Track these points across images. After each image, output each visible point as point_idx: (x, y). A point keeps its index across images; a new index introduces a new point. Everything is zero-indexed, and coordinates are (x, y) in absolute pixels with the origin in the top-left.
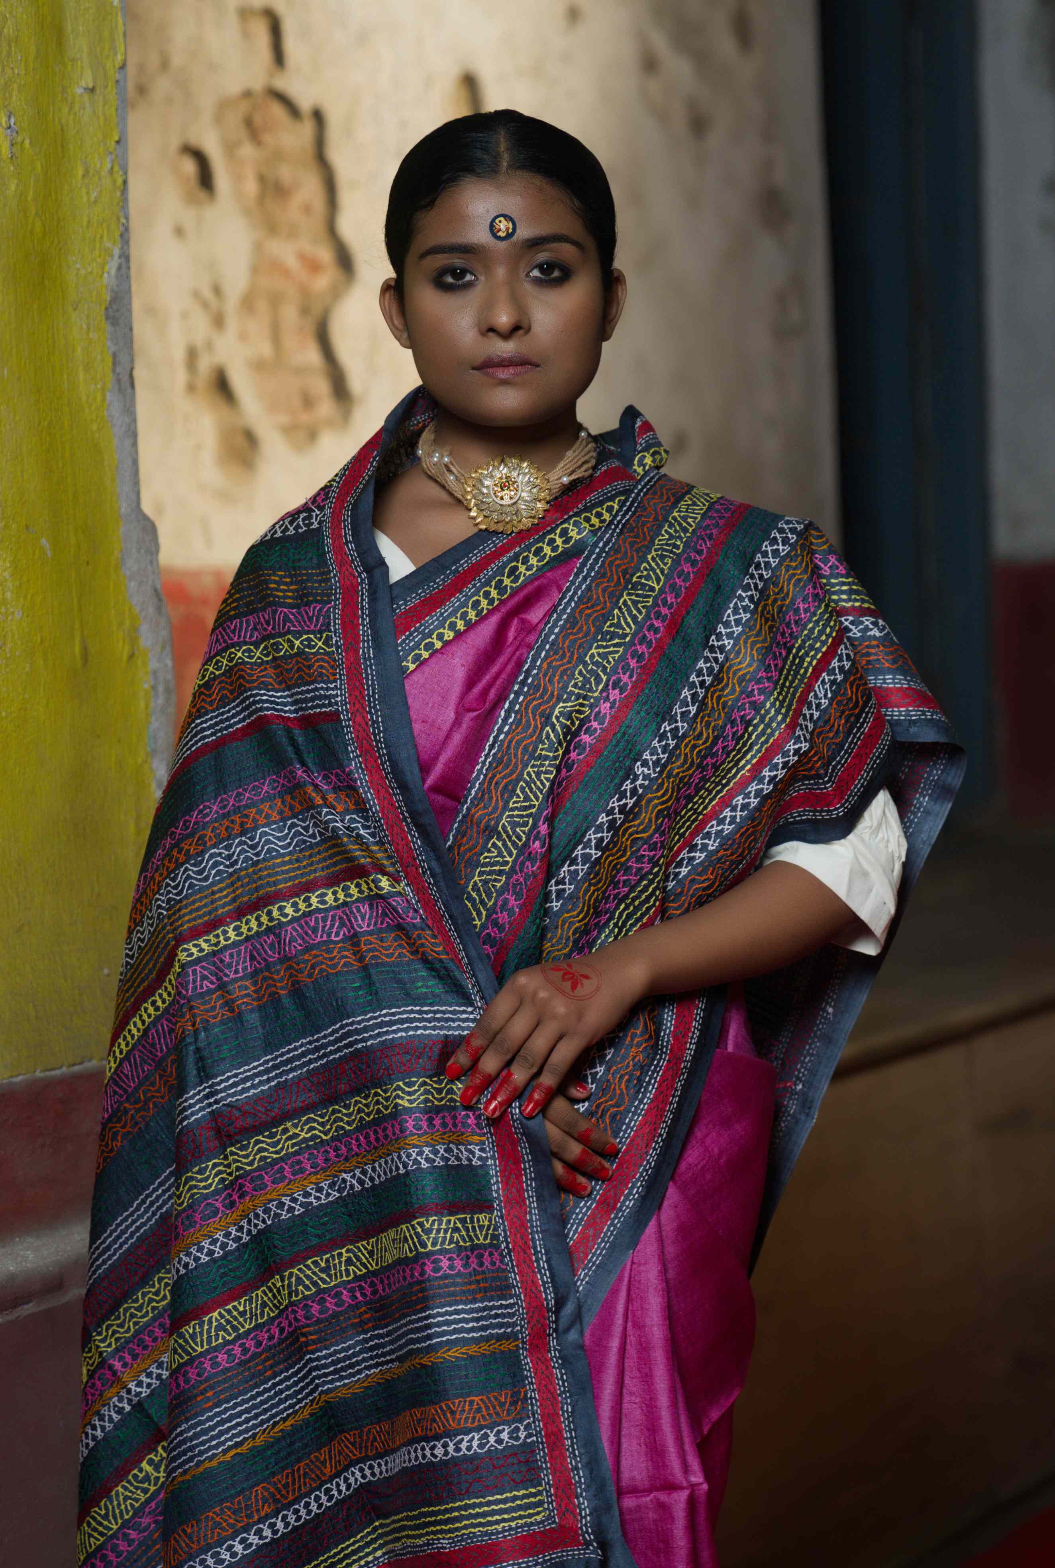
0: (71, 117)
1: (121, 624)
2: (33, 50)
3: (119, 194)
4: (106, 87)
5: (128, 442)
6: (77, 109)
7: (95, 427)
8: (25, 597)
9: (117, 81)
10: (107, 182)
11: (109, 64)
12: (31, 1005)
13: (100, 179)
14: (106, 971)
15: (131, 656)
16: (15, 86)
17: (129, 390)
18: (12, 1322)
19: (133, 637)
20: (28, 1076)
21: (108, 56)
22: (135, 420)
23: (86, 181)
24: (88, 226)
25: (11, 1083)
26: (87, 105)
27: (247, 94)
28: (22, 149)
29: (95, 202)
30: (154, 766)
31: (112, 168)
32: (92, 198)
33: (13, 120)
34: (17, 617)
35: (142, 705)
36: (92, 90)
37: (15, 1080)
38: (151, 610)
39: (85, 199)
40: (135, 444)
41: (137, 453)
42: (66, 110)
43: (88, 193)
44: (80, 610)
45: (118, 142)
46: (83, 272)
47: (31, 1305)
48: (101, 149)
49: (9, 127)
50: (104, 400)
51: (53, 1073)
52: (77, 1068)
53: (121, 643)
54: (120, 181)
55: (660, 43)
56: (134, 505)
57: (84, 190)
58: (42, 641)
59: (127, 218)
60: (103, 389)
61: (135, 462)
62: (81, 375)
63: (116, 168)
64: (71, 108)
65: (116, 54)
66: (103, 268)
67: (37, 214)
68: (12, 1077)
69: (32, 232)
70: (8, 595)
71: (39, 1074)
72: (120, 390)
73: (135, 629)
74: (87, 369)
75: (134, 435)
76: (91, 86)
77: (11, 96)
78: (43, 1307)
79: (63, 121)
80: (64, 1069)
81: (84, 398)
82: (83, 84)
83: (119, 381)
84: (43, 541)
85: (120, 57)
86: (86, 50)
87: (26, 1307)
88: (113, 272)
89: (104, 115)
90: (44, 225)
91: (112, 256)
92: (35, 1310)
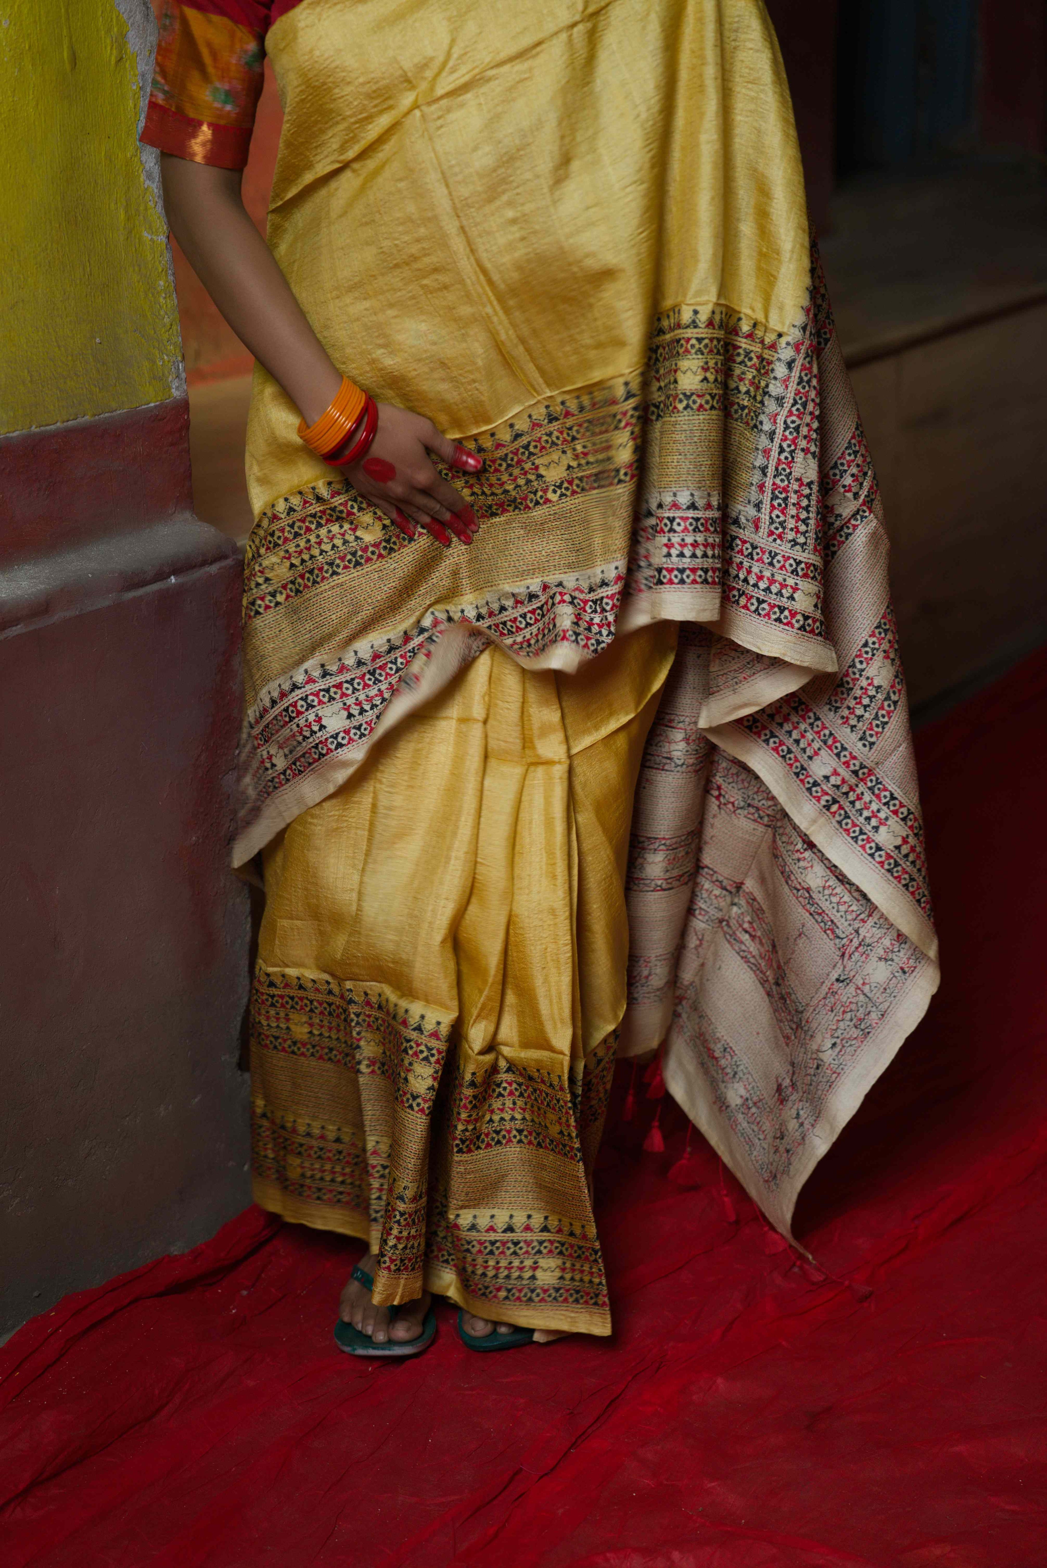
1: (109, 31)
8: (12, 7)
12: (26, 371)
14: (98, 340)
15: (120, 60)
19: (121, 42)
20: (25, 431)
25: (7, 438)
30: (144, 159)
34: (5, 26)
35: (131, 104)
37: (11, 435)
38: (139, 17)
44: (68, 19)
47: (19, 626)
51: (48, 428)
53: (109, 48)
58: (30, 47)
68: (9, 432)
71: (34, 429)
73: (123, 36)
78: (32, 628)
80: (58, 424)
87: (14, 628)
92: (24, 630)
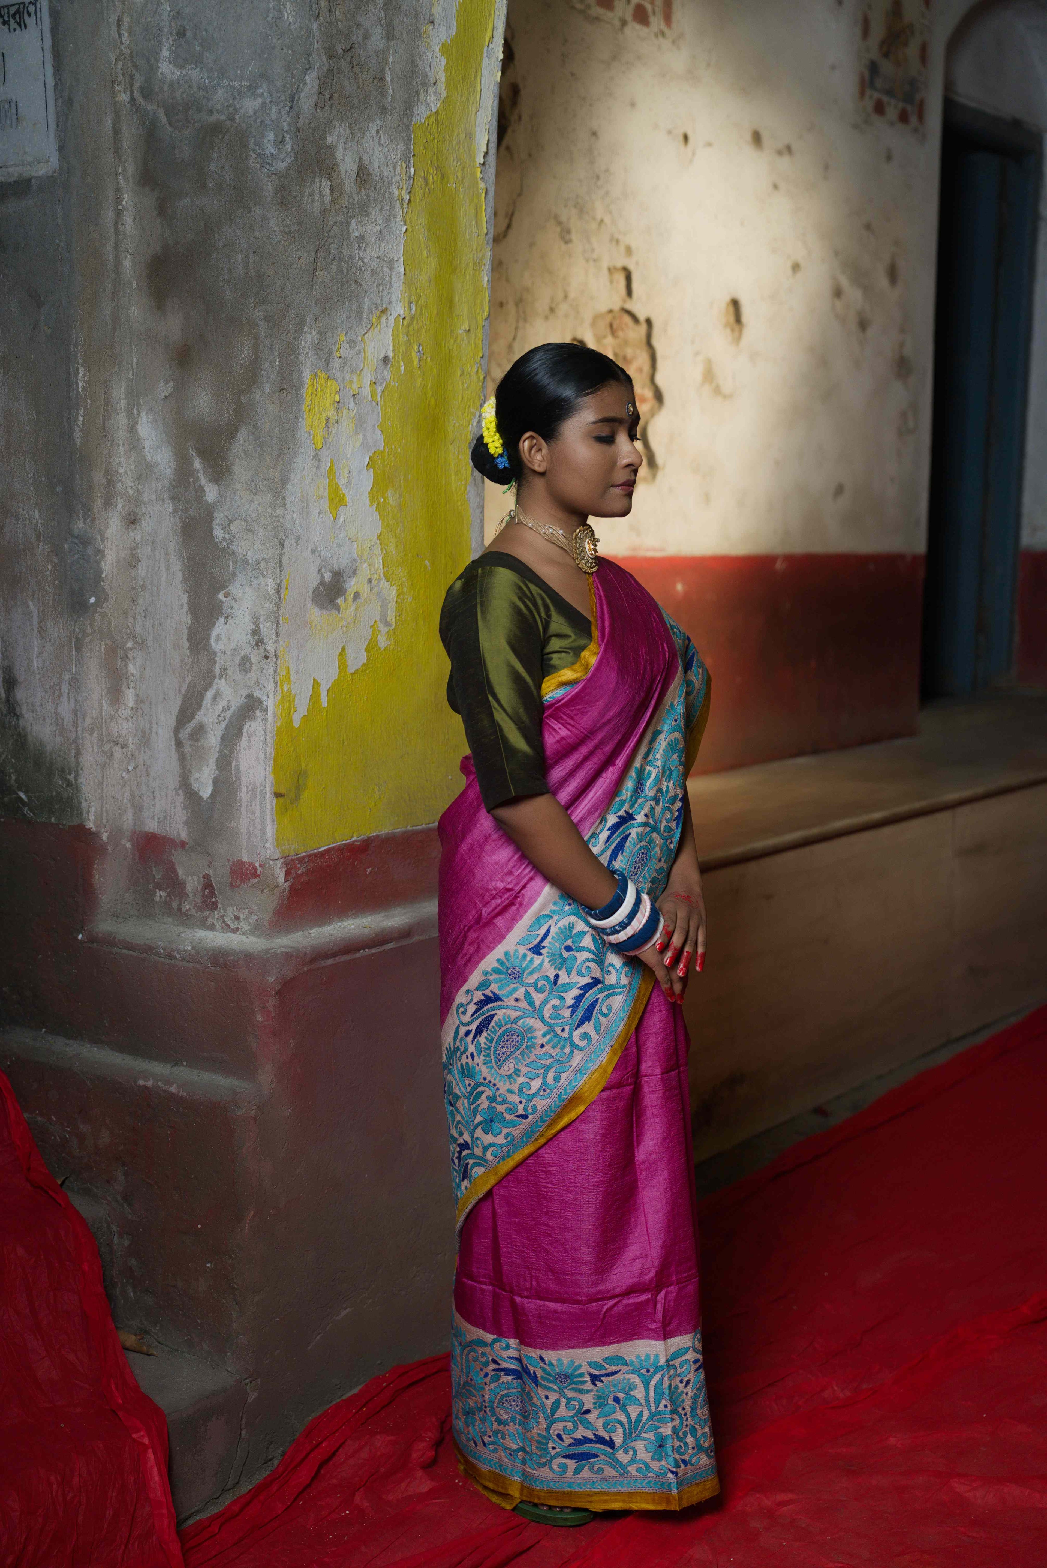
0: (456, 345)
2: (435, 312)
3: (481, 384)
4: (477, 329)
5: (478, 511)
6: (459, 341)
7: (459, 504)
8: (415, 591)
9: (483, 326)
10: (474, 378)
11: (479, 317)
13: (470, 376)
14: (450, 777)
16: (424, 331)
17: (481, 485)
18: (380, 952)
20: (403, 829)
21: (478, 314)
22: (483, 500)
23: (462, 377)
24: (461, 401)
25: (393, 833)
26: (465, 338)
27: (611, 311)
28: (426, 362)
29: (467, 388)
31: (477, 371)
32: (465, 386)
33: (421, 348)
34: (409, 600)
36: (469, 330)
37: (397, 831)
39: (461, 387)
40: (482, 512)
41: (483, 516)
42: (452, 341)
43: (463, 384)
45: (482, 357)
46: (457, 424)
47: (392, 943)
48: (472, 362)
49: (419, 351)
50: (465, 489)
51: (417, 828)
52: (430, 825)
54: (482, 378)
55: (845, 282)
56: (480, 543)
57: (460, 383)
58: (423, 612)
59: (485, 397)
60: (465, 484)
61: (482, 521)
62: (453, 477)
63: (480, 371)
64: (455, 341)
65: (483, 312)
66: (469, 423)
67: (432, 396)
68: (394, 829)
69: (429, 405)
70: (405, 589)
71: (409, 828)
72: (475, 484)
74: (456, 475)
75: (482, 508)
76: (467, 329)
77: (420, 335)
78: (399, 945)
79: (450, 348)
81: (454, 489)
82: (463, 328)
83: (475, 480)
84: (427, 562)
85: (486, 314)
86: (466, 310)
87: (389, 944)
88: (475, 424)
89: (475, 344)
90: (436, 400)
91: (475, 416)
92: (394, 946)
